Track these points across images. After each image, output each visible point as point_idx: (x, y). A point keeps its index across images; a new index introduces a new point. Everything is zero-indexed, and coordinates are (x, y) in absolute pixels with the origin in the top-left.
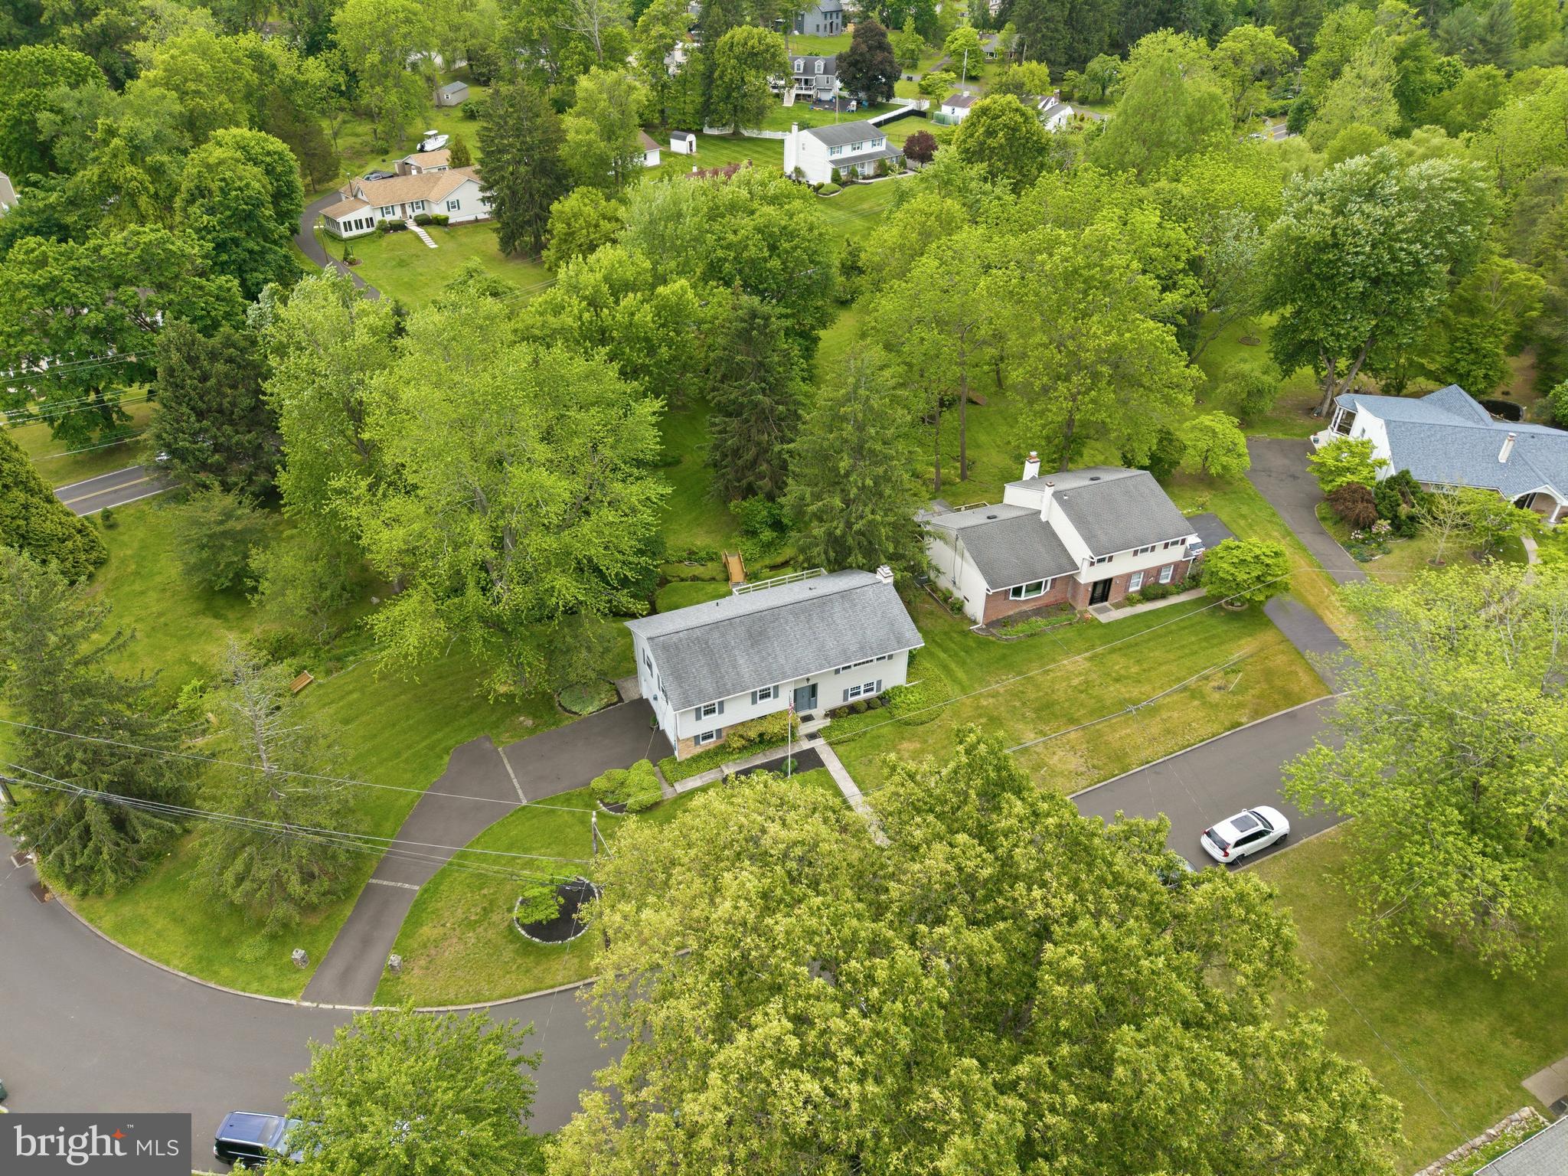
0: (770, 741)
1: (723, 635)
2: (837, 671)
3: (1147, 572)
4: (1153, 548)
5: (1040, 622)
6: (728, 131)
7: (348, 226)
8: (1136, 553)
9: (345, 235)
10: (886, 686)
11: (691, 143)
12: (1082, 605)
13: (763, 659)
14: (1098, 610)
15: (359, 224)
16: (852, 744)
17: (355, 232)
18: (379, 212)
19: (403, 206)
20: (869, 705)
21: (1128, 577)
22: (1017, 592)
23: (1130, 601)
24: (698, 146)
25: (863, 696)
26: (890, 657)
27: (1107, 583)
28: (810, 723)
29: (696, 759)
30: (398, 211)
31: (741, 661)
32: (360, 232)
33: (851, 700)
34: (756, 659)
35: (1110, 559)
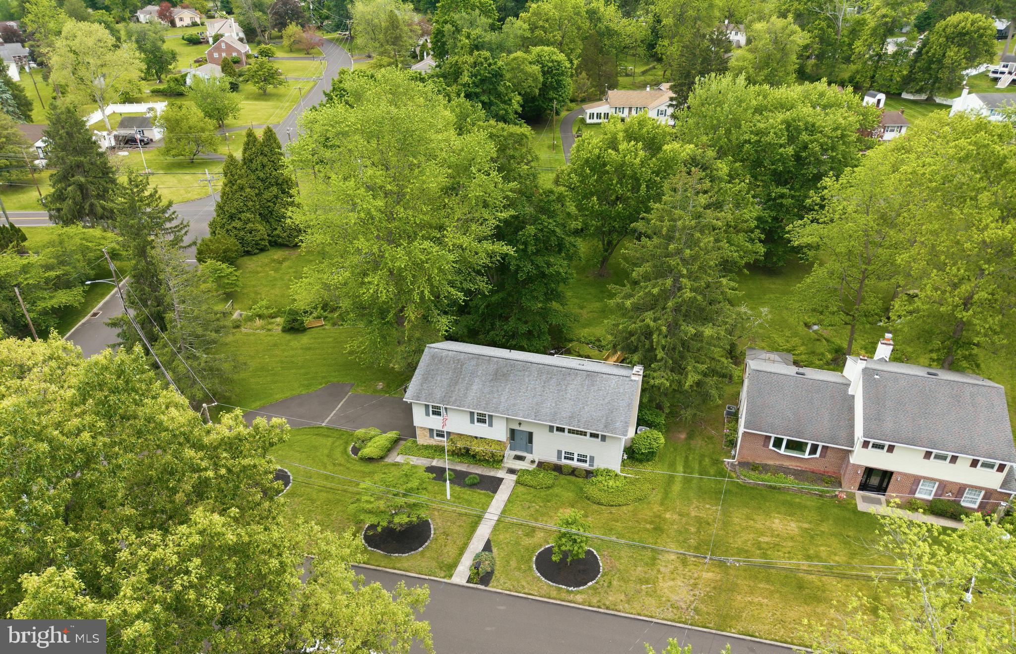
0: (474, 456)
1: (477, 365)
2: (551, 428)
3: (943, 486)
4: (954, 459)
5: (790, 482)
6: (924, 97)
7: (592, 116)
8: (928, 455)
9: (588, 121)
10: (599, 464)
11: (879, 101)
12: (850, 487)
13: (491, 392)
14: (865, 499)
15: (599, 116)
16: (532, 490)
17: (595, 121)
18: (614, 110)
19: (630, 109)
20: (573, 472)
21: (916, 480)
22: (778, 443)
23: (911, 506)
24: (885, 104)
25: (575, 463)
26: (604, 438)
27: (887, 475)
28: (518, 462)
29: (427, 447)
30: (626, 111)
31: (475, 387)
32: (599, 121)
33: (564, 462)
34: (486, 390)
35: (891, 449)
